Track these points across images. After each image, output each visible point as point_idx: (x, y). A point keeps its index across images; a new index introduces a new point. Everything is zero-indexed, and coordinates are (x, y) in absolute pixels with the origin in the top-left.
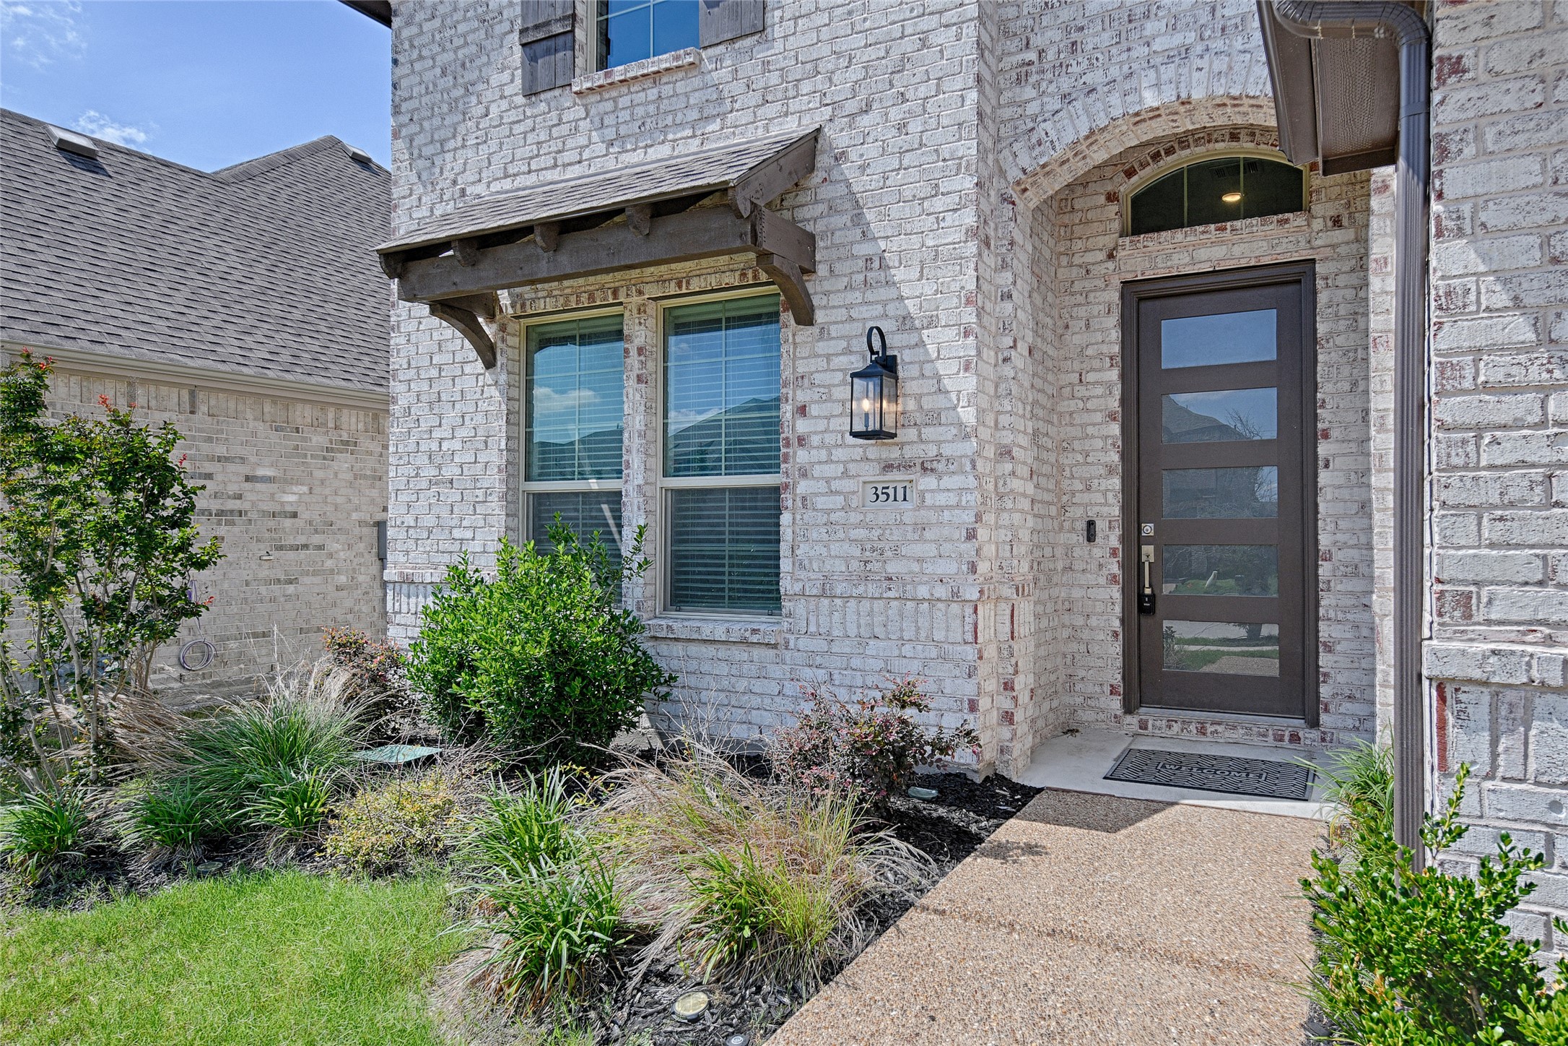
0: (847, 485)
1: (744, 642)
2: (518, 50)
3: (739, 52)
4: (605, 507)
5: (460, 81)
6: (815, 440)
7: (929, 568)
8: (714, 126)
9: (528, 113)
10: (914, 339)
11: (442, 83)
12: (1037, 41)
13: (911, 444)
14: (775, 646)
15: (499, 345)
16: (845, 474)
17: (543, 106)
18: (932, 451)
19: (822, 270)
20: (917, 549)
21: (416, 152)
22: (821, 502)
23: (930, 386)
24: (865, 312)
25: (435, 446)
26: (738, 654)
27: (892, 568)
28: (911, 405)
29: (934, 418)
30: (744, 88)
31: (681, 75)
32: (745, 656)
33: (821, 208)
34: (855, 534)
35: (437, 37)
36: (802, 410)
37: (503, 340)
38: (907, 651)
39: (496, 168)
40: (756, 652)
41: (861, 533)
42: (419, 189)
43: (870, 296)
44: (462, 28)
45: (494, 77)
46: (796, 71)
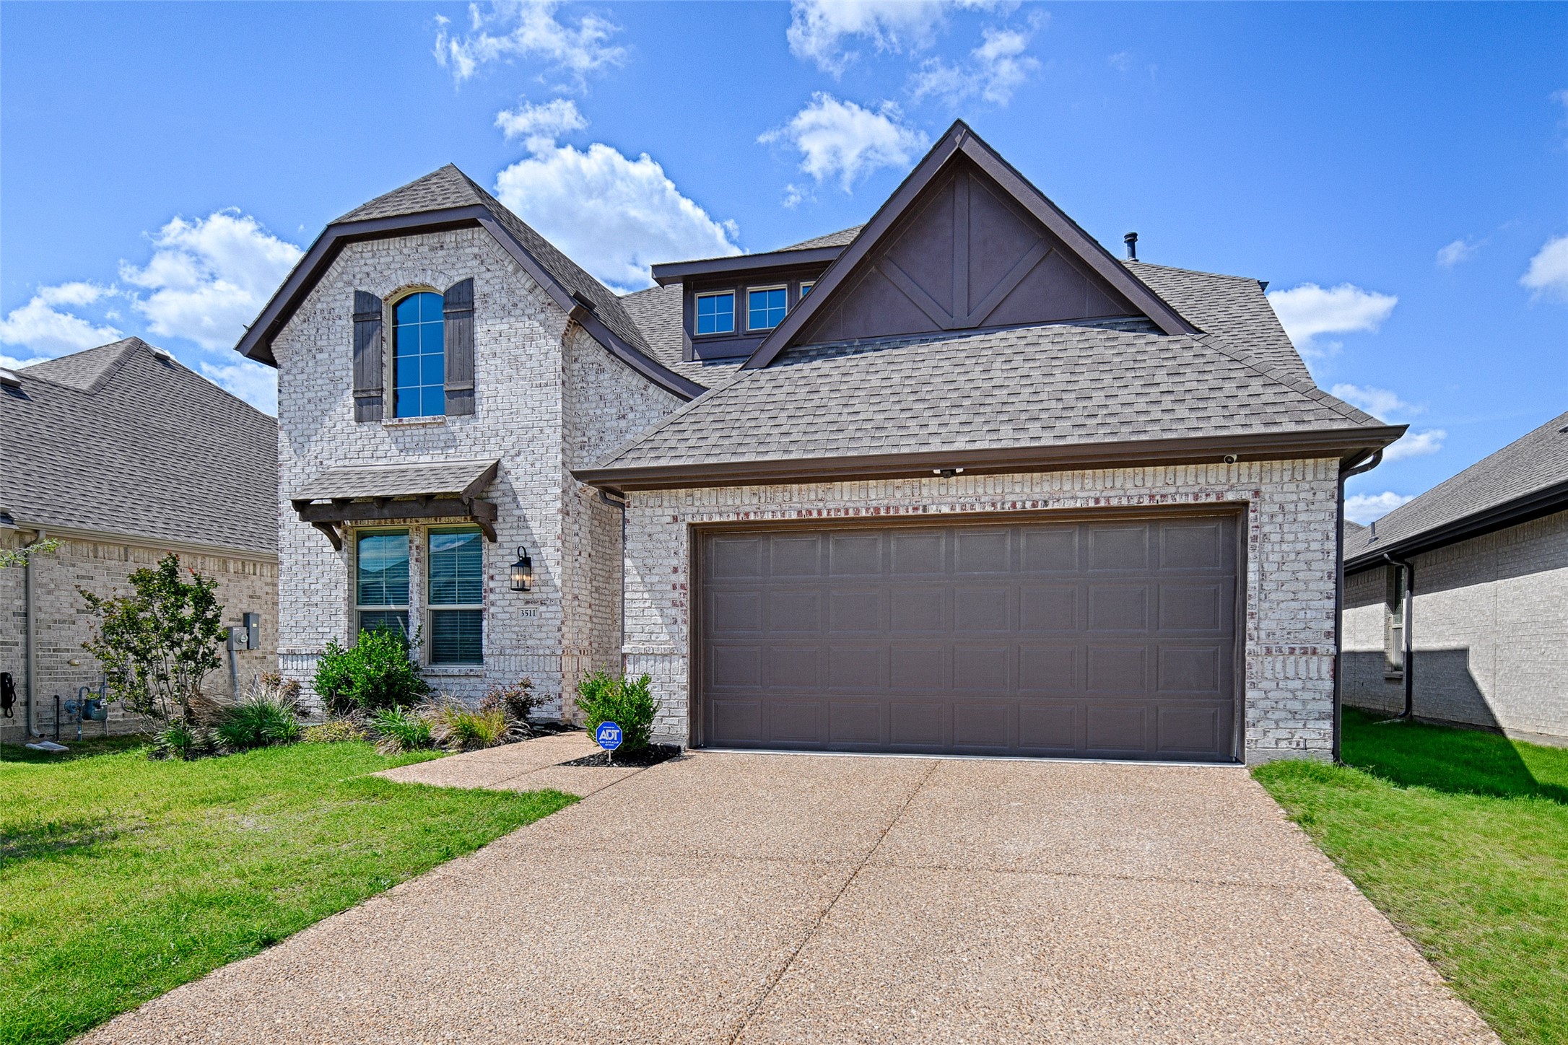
0: (511, 609)
1: (467, 675)
2: (352, 401)
4: (398, 618)
5: (319, 408)
6: (497, 590)
7: (543, 642)
8: (452, 451)
9: (358, 430)
10: (537, 551)
11: (308, 407)
12: (587, 433)
13: (536, 593)
14: (480, 677)
15: (343, 539)
16: (510, 605)
17: (366, 428)
18: (544, 597)
19: (500, 519)
20: (539, 635)
21: (293, 439)
22: (500, 616)
23: (543, 571)
24: (518, 538)
25: (307, 587)
26: (464, 681)
27: (530, 643)
28: (537, 578)
29: (546, 583)
30: (465, 437)
31: (436, 425)
32: (467, 681)
33: (499, 493)
34: (513, 629)
35: (305, 383)
36: (492, 578)
37: (345, 538)
38: (535, 675)
39: (340, 453)
40: (472, 680)
41: (517, 629)
42: (295, 458)
43: (520, 532)
44: (319, 382)
45: (338, 410)
46: (489, 433)
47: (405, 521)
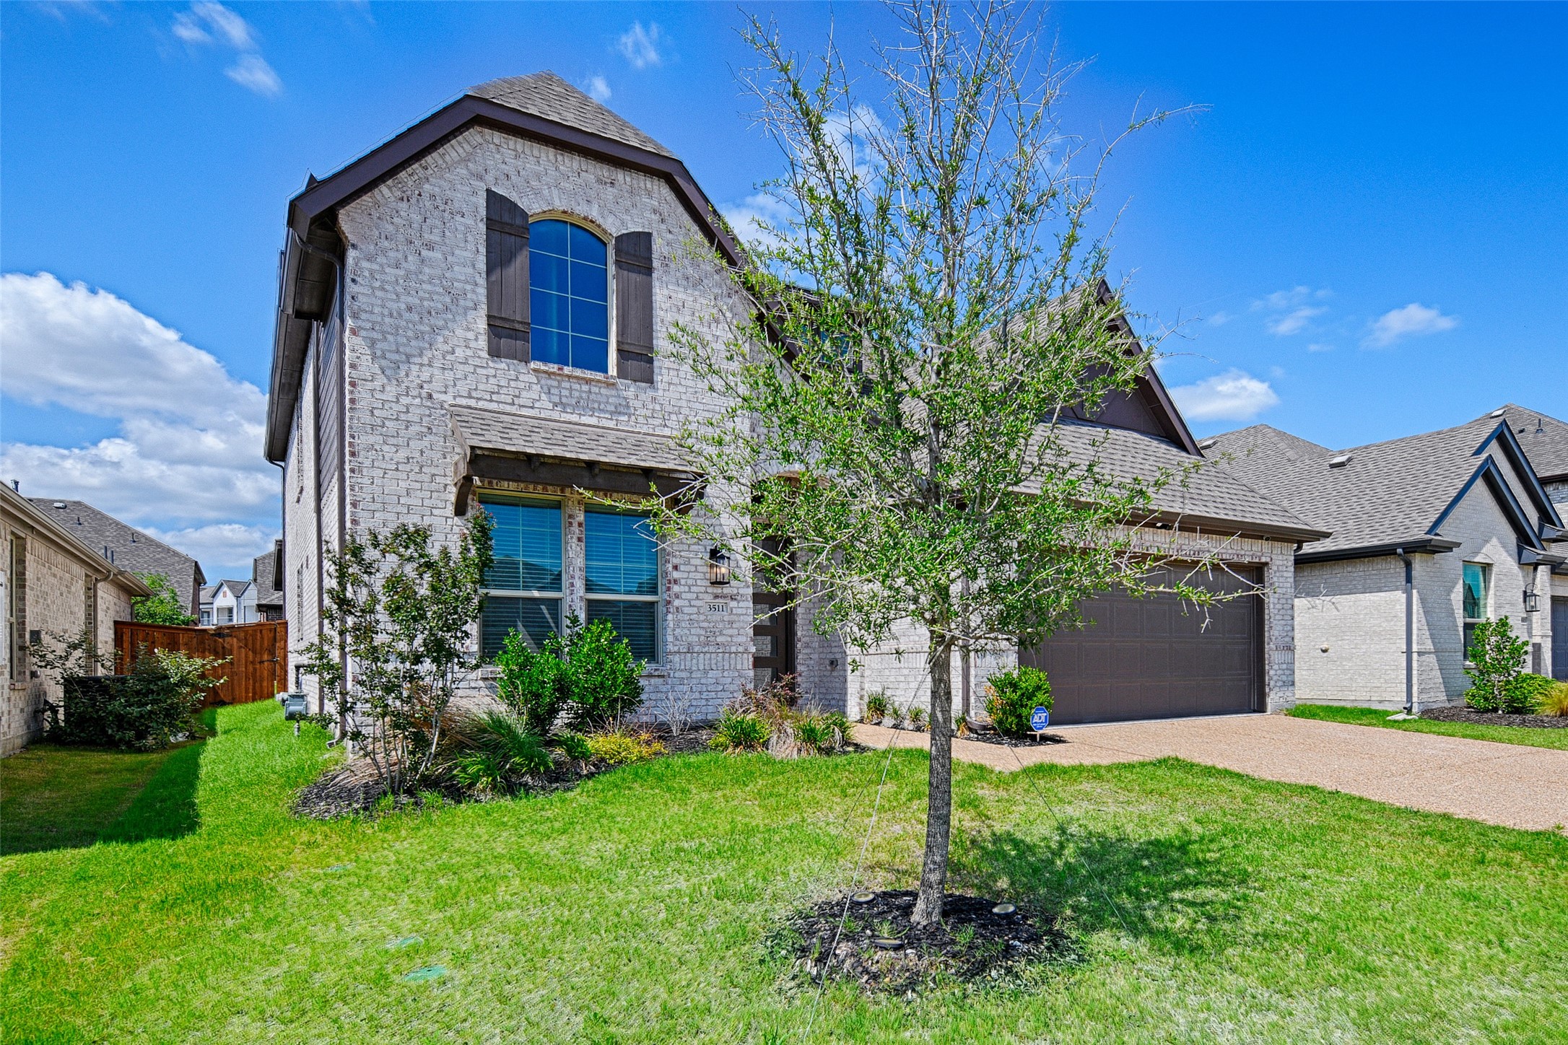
0: (698, 603)
1: (650, 675)
2: (482, 325)
3: (639, 387)
5: (426, 321)
6: (683, 582)
7: (734, 639)
8: (625, 418)
9: (491, 365)
13: (726, 588)
14: (663, 676)
16: (697, 598)
17: (503, 366)
18: (735, 591)
20: (730, 632)
22: (686, 610)
23: (732, 563)
27: (719, 639)
29: (735, 577)
30: (641, 406)
31: (604, 385)
32: (647, 682)
34: (702, 625)
35: (401, 282)
36: (676, 568)
38: (726, 674)
39: (463, 388)
40: (653, 681)
41: (705, 625)
42: (382, 379)
43: (706, 521)
44: (426, 287)
45: (459, 332)
46: (669, 409)
47: (562, 491)
